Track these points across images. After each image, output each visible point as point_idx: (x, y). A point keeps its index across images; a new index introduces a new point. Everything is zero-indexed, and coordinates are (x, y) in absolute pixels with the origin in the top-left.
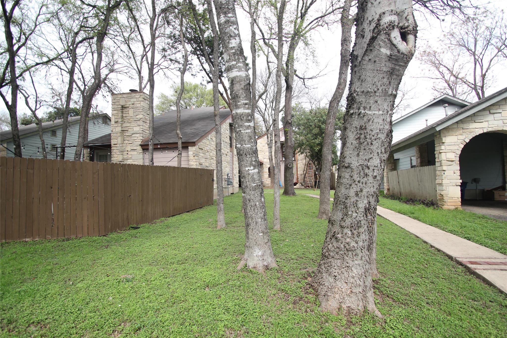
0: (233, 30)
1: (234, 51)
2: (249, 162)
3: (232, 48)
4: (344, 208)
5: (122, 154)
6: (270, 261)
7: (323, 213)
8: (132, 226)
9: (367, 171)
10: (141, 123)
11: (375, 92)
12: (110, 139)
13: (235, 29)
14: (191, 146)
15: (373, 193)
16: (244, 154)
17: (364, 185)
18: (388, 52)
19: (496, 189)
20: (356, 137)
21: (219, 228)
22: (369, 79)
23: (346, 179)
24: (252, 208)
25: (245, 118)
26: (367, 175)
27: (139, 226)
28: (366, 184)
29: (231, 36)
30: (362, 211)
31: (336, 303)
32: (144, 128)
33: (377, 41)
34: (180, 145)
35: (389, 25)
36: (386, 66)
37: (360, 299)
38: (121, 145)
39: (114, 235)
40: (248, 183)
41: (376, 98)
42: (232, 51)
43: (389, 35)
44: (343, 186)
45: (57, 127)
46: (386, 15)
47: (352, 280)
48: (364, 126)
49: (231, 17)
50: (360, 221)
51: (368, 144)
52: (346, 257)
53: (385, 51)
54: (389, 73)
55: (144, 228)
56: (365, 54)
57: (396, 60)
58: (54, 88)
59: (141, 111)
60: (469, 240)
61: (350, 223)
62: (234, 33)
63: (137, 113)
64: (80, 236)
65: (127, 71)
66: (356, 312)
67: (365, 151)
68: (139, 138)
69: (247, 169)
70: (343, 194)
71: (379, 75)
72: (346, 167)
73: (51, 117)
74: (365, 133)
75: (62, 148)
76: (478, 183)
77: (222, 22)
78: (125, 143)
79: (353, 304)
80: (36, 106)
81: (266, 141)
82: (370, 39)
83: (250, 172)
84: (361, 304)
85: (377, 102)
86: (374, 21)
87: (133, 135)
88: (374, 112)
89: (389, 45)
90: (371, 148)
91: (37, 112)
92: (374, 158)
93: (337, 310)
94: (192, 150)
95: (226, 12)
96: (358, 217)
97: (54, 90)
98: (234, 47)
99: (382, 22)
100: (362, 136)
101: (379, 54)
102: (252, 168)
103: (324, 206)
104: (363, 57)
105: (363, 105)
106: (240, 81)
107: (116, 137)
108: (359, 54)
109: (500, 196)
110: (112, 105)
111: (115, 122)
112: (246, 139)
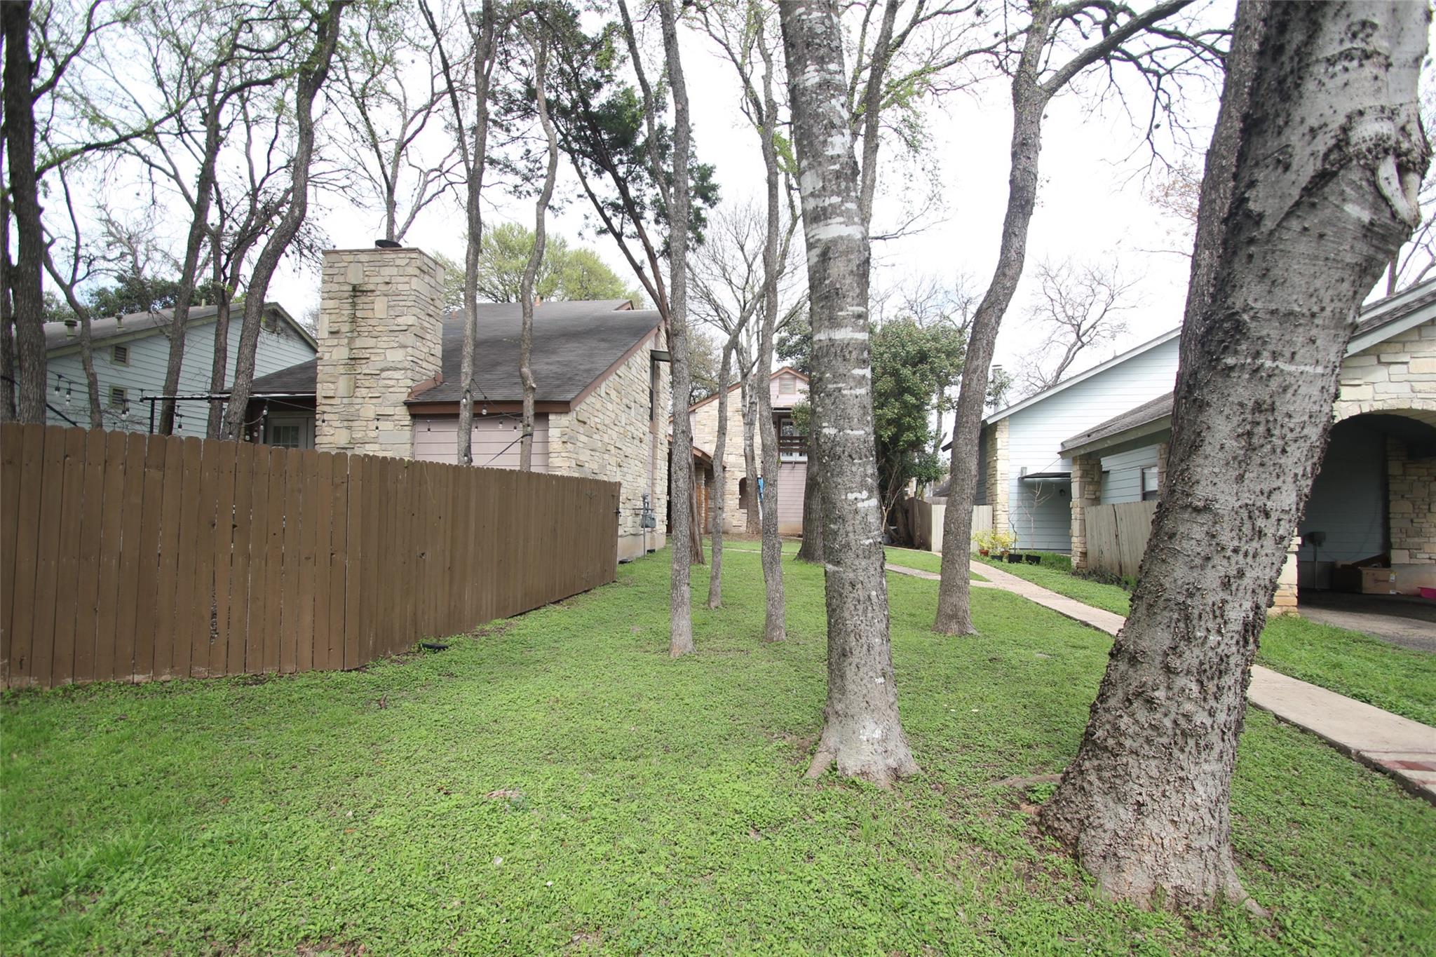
0: (839, 108)
1: (837, 167)
2: (858, 479)
3: (833, 159)
4: (1179, 620)
5: (349, 428)
6: (902, 754)
7: (953, 617)
8: (425, 641)
9: (1261, 522)
10: (409, 339)
11: (1313, 315)
12: (313, 380)
13: (843, 105)
14: (556, 413)
15: (1267, 582)
16: (845, 457)
17: (1249, 559)
18: (1366, 216)
19: (1367, 563)
20: (1240, 431)
21: (676, 653)
22: (1297, 280)
23: (1194, 542)
24: (860, 607)
25: (854, 355)
26: (1260, 534)
27: (442, 643)
28: (1254, 557)
29: (833, 126)
30: (1236, 628)
31: (1145, 877)
32: (417, 353)
33: (1338, 183)
34: (529, 409)
35: (1376, 146)
36: (1352, 251)
37: (1211, 867)
38: (345, 401)
39: (385, 670)
40: (851, 535)
41: (1314, 332)
42: (832, 167)
43: (1374, 171)
44: (1181, 558)
45: (131, 338)
46: (1366, 117)
47: (1192, 814)
48: (1269, 401)
49: (836, 72)
50: (1228, 657)
51: (1274, 451)
52: (1176, 753)
53: (1358, 212)
54: (1357, 269)
55: (460, 646)
56: (1289, 214)
57: (1384, 238)
58: (113, 218)
59: (409, 304)
60: (1369, 702)
61: (1196, 662)
62: (841, 117)
63: (398, 311)
64: (289, 668)
65: (347, 182)
66: (1199, 900)
67: (1261, 469)
68: (402, 383)
69: (851, 496)
70: (1180, 582)
71: (1332, 272)
72: (1197, 510)
73: (108, 304)
74: (1268, 421)
75: (168, 403)
76: (1320, 544)
77: (808, 84)
78: (358, 394)
79: (1190, 878)
80: (75, 270)
81: (740, 405)
82: (1313, 177)
83: (860, 505)
84: (1212, 878)
85: (1314, 342)
86: (1324, 129)
87: (385, 374)
88: (1302, 368)
89: (1370, 198)
90: (1282, 461)
91: (76, 290)
92: (1284, 488)
93: (1149, 896)
94: (558, 424)
95: (822, 58)
96: (1222, 646)
97: (113, 224)
98: (839, 156)
99: (1355, 136)
100: (1261, 429)
101: (1339, 219)
102: (865, 494)
103: (954, 600)
104: (1284, 219)
105: (1271, 347)
106: (848, 252)
107: (332, 375)
108: (1269, 212)
109: (1376, 581)
110: (324, 282)
111: (332, 333)
112: (855, 412)
